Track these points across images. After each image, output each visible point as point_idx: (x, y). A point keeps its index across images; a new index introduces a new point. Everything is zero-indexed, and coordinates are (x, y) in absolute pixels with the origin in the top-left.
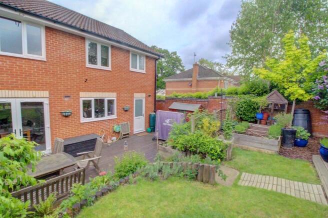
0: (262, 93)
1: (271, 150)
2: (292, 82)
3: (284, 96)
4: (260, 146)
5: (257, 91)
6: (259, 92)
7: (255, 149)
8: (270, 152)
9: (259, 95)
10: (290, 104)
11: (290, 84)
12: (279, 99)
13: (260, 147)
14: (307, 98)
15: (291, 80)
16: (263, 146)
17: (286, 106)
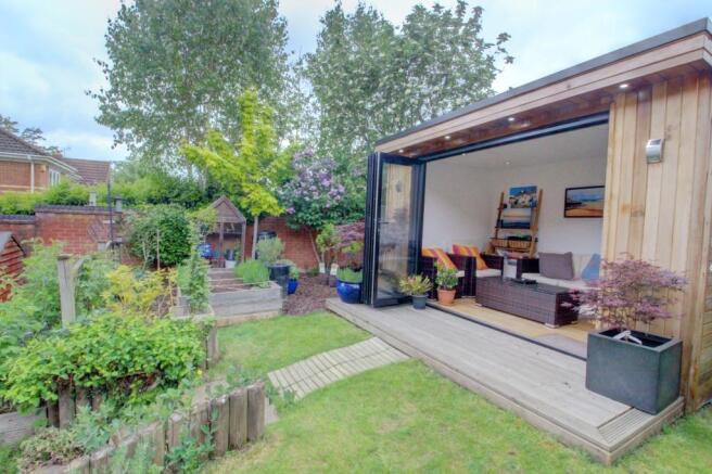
0: (196, 202)
1: (271, 310)
2: (253, 182)
3: (240, 209)
4: (249, 308)
5: (183, 197)
6: (189, 198)
7: (243, 318)
8: (271, 315)
9: (189, 205)
10: (250, 223)
11: (252, 186)
12: (231, 213)
13: (252, 310)
14: (277, 211)
15: (251, 177)
16: (257, 307)
17: (244, 227)
